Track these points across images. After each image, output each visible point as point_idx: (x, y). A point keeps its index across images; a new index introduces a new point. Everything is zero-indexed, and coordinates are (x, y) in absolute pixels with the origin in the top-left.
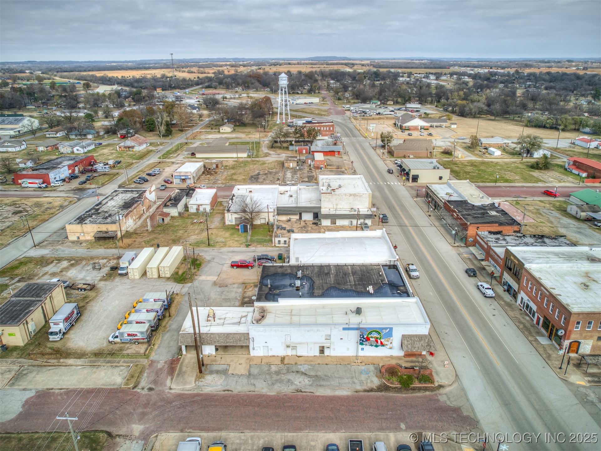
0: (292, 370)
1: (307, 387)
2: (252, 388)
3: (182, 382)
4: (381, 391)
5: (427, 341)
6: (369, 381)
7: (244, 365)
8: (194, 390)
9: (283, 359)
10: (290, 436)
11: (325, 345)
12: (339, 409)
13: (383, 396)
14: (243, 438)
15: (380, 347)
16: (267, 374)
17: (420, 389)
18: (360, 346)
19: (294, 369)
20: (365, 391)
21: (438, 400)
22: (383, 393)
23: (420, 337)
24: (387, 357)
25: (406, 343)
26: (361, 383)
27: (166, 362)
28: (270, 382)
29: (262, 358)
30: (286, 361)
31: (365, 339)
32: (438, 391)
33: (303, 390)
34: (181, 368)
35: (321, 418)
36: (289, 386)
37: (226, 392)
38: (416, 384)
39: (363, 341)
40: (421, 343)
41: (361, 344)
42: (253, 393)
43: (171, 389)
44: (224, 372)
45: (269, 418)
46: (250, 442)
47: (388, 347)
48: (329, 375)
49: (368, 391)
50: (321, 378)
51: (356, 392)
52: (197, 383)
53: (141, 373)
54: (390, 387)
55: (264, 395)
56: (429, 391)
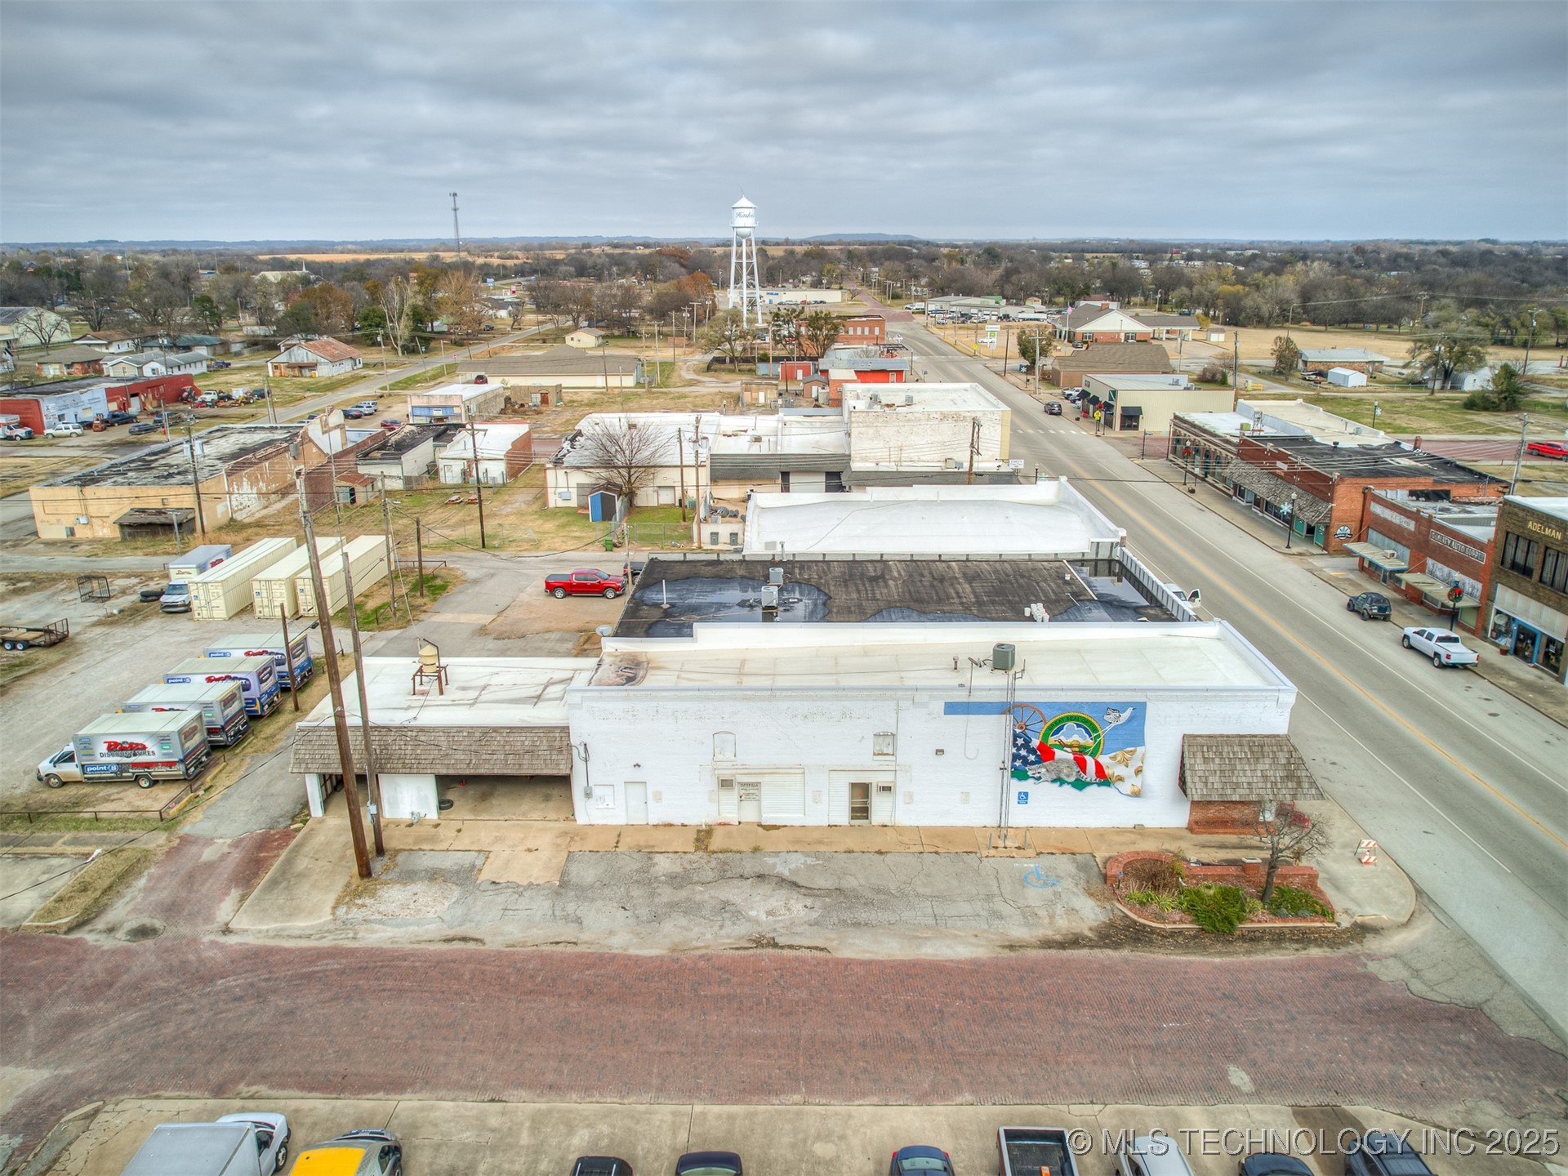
0: (740, 871)
1: (799, 930)
2: (568, 932)
3: (281, 908)
4: (1117, 945)
5: (1283, 761)
6: (1059, 909)
7: (545, 854)
8: (322, 933)
9: (703, 836)
10: (719, 1117)
11: (876, 779)
12: (941, 1011)
13: (1127, 962)
14: (493, 1122)
15: (1093, 790)
16: (638, 882)
17: (1279, 939)
18: (1014, 781)
19: (749, 867)
20: (1048, 944)
21: (1373, 980)
22: (1125, 953)
23: (1257, 746)
24: (1120, 831)
25: (1200, 766)
26: (1029, 915)
27: (236, 844)
28: (644, 912)
29: (619, 833)
30: (716, 843)
31: (1032, 751)
32: (1357, 946)
33: (781, 941)
34: (289, 861)
35: (864, 1045)
36: (721, 927)
37: (457, 945)
38: (1261, 920)
39: (1025, 761)
40: (1260, 767)
41: (1019, 774)
42: (570, 949)
43: (227, 931)
44: (465, 877)
45: (627, 1042)
46: (525, 1138)
47: (1126, 787)
48: (892, 887)
49: (1062, 945)
50: (857, 897)
51: (1011, 947)
52: (342, 910)
53: (125, 877)
54: (1153, 931)
55: (615, 956)
56: (1320, 946)
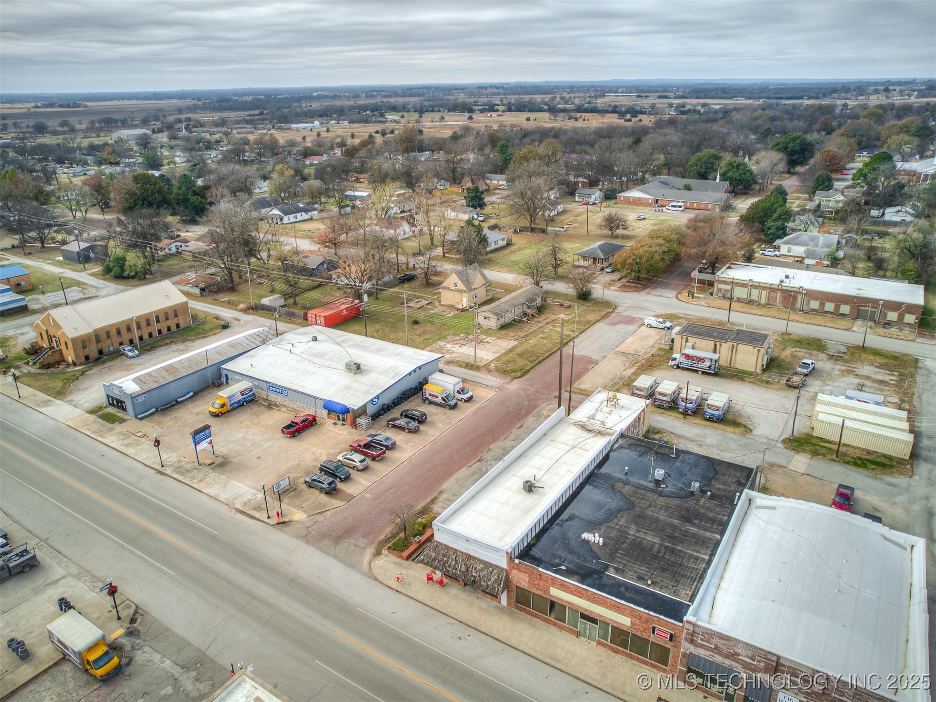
13: (417, 506)
20: (436, 498)
22: (420, 507)
33: (478, 463)
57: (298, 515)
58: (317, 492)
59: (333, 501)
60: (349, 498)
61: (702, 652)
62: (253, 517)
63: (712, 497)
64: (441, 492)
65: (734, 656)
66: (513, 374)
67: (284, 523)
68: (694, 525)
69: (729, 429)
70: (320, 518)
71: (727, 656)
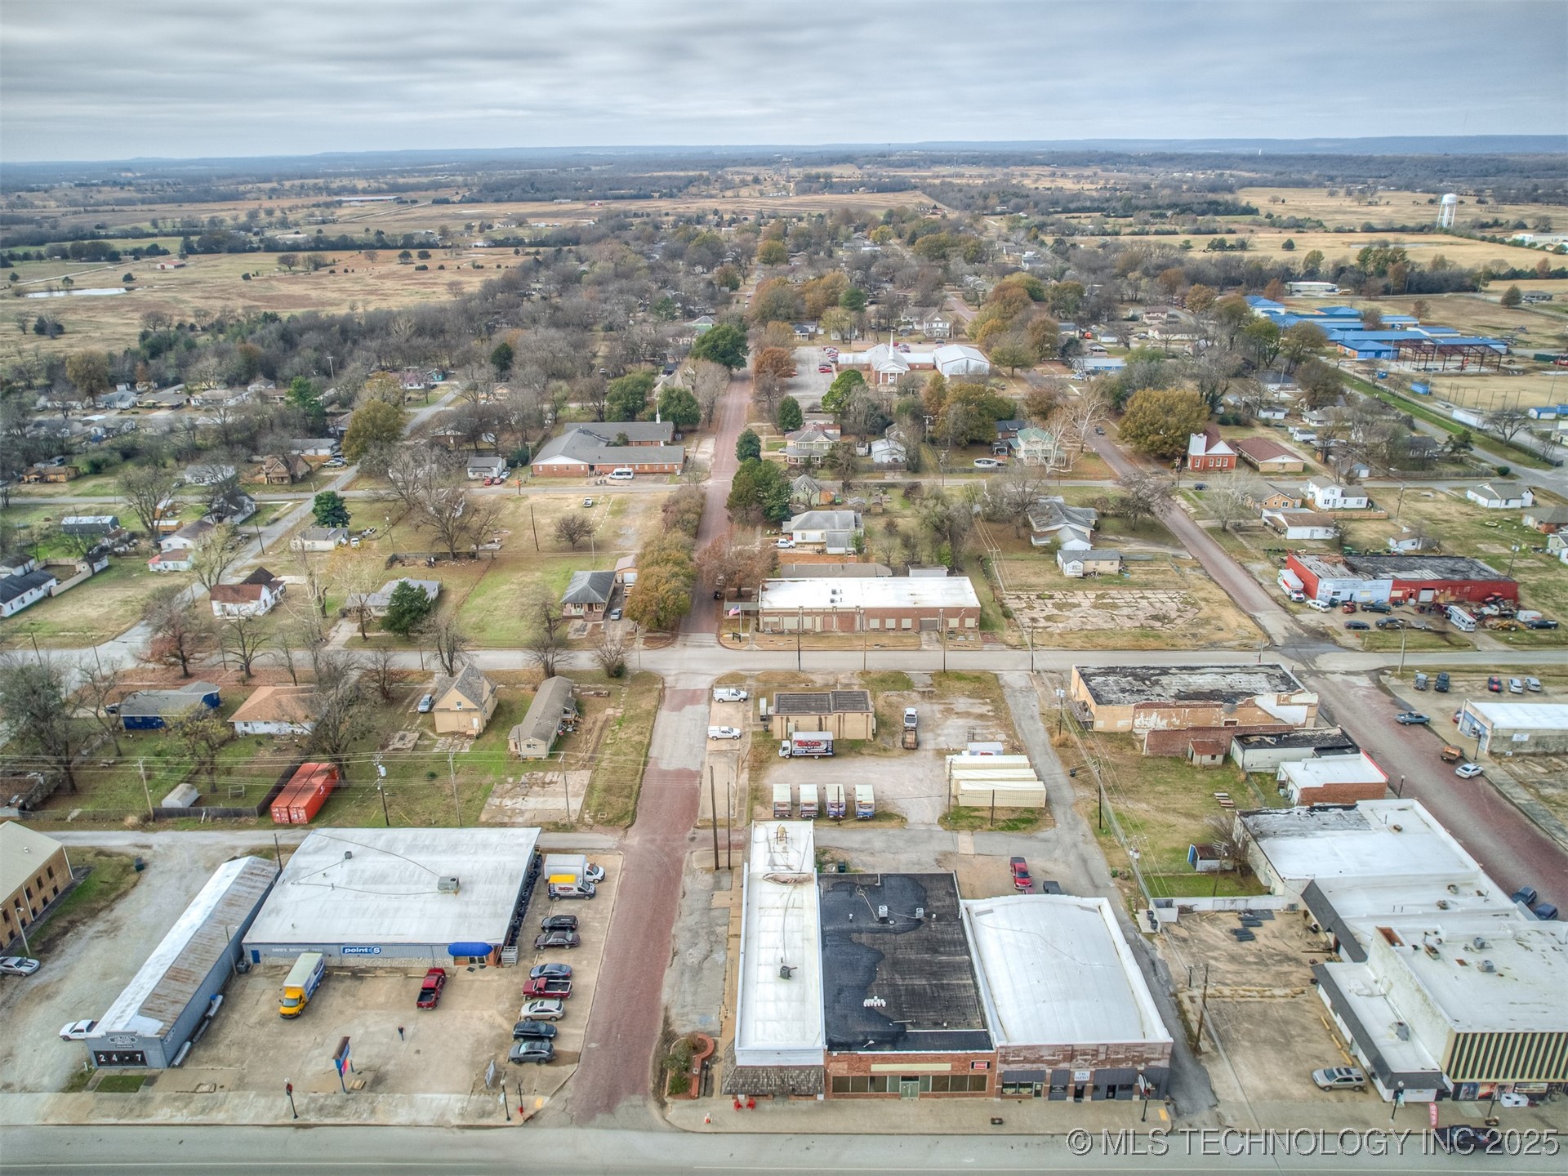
1: (681, 961)
4: (663, 1035)
6: (686, 1023)
8: (687, 869)
13: (654, 1035)
16: (711, 924)
20: (667, 1017)
22: (659, 1036)
26: (684, 1014)
28: (694, 927)
33: (676, 957)
36: (685, 944)
49: (666, 1021)
52: (699, 870)
57: (539, 1102)
58: (535, 1065)
59: (562, 1068)
60: (575, 1058)
61: (1014, 1067)
62: (489, 1127)
63: (938, 919)
64: (666, 1009)
65: (1039, 1060)
66: (622, 823)
67: (531, 1117)
68: (942, 954)
69: (886, 824)
70: (566, 1094)
71: (1034, 1062)
